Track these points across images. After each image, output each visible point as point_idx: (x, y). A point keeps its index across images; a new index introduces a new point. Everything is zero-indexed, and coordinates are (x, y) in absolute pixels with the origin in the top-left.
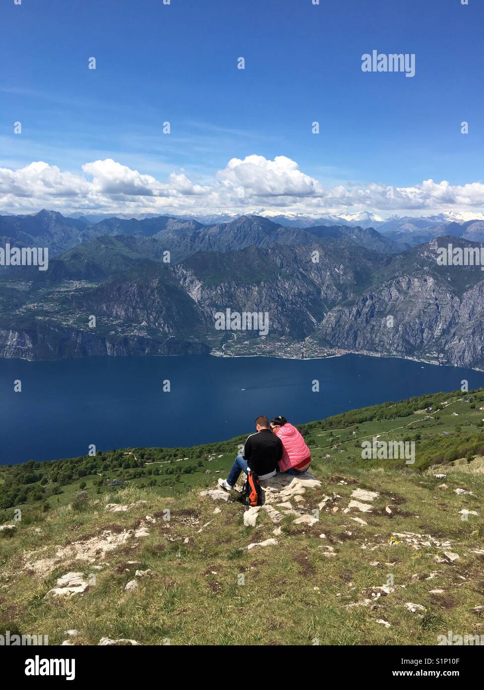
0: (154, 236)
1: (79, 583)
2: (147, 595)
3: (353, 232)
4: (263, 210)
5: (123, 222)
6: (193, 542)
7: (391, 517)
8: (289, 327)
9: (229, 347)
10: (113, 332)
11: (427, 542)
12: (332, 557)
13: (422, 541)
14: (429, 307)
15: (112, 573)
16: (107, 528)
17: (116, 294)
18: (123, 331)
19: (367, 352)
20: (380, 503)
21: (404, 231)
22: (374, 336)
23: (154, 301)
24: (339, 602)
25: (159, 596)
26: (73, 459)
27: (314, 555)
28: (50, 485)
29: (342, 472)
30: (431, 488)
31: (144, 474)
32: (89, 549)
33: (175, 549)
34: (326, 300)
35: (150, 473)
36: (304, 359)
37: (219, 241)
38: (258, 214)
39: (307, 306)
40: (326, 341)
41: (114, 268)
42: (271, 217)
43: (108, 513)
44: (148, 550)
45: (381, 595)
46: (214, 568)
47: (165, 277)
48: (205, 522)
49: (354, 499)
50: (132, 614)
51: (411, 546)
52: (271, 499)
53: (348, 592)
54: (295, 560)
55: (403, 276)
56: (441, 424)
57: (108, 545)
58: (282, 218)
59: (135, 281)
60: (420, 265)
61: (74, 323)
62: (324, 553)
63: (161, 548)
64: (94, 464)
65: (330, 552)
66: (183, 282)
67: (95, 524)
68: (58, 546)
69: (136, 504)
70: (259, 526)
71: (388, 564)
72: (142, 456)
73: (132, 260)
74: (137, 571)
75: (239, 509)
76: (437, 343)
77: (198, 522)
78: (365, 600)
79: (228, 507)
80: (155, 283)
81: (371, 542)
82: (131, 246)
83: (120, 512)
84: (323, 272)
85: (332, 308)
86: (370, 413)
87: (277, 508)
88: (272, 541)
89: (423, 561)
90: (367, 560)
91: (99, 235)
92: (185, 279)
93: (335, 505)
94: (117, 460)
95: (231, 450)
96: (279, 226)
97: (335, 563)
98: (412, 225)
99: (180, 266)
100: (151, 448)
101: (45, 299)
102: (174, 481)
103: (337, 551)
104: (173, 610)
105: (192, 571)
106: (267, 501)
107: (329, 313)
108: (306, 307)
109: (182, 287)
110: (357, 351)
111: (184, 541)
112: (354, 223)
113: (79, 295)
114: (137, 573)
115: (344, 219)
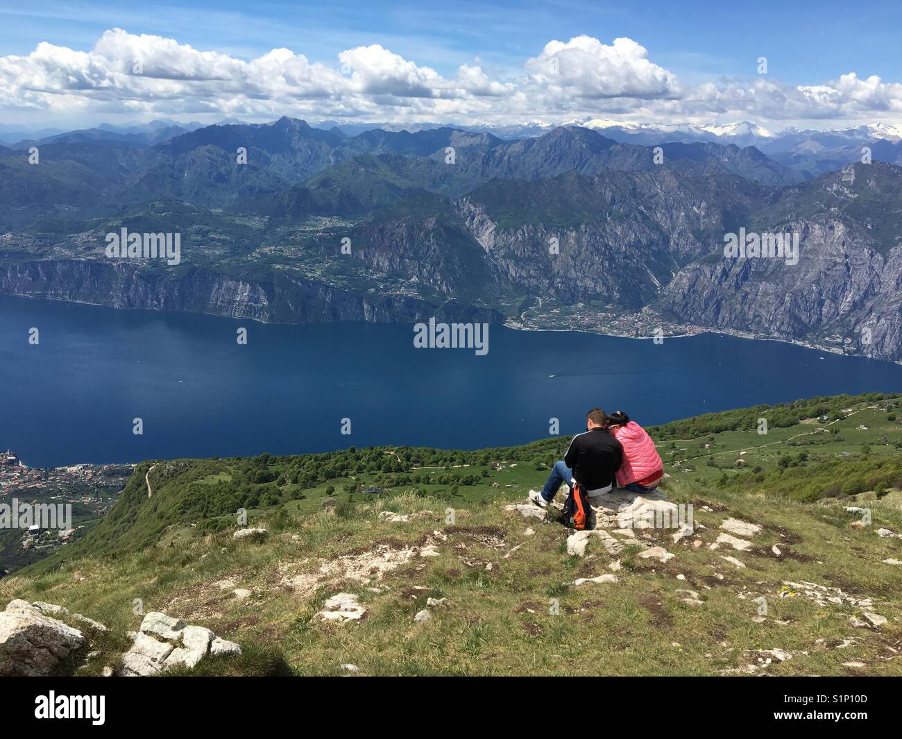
0: (432, 156)
1: (353, 607)
2: (443, 630)
3: (724, 152)
4: (589, 119)
5: (389, 136)
6: (498, 569)
7: (781, 561)
8: (618, 291)
9: (531, 316)
10: (373, 290)
11: (836, 598)
12: (696, 605)
13: (829, 596)
14: (834, 269)
15: (396, 598)
16: (384, 541)
17: (378, 237)
18: (386, 289)
19: (735, 331)
20: (764, 540)
21: (803, 153)
22: (746, 308)
23: (428, 248)
24: (711, 665)
25: (458, 634)
26: (318, 455)
27: (671, 601)
28: (288, 487)
29: (704, 494)
30: (839, 525)
31: (410, 481)
32: (361, 566)
33: (474, 577)
34: (676, 253)
35: (418, 481)
36: (639, 338)
37: (524, 164)
38: (582, 124)
39: (648, 262)
40: (673, 313)
41: (375, 200)
42: (601, 129)
43: (383, 522)
44: (439, 575)
45: (773, 661)
46: (531, 605)
47: (446, 215)
48: (512, 546)
49: (725, 532)
50: (424, 652)
51: (812, 600)
52: (604, 523)
53: (723, 654)
54: (643, 605)
55: (797, 220)
56: (840, 440)
57: (386, 563)
58: (617, 130)
59: (403, 219)
60: (825, 205)
61: (323, 275)
62: (686, 600)
63: (455, 573)
64: (346, 463)
65: (693, 598)
66: (470, 222)
67: (367, 536)
68: (321, 559)
69: (419, 514)
70: (590, 557)
71: (779, 622)
72: (408, 458)
73: (400, 189)
74: (430, 599)
75: (560, 533)
76: (843, 322)
77: (504, 545)
78: (749, 666)
79: (544, 529)
80: (431, 223)
81: (752, 590)
82: (400, 170)
83: (400, 522)
84: (674, 211)
85: (686, 265)
86: (733, 419)
87: (614, 536)
88: (610, 577)
89: (832, 623)
90: (748, 614)
91: (357, 154)
92: (473, 218)
93: (696, 538)
94: (375, 460)
95: (529, 458)
96: (613, 142)
97: (701, 614)
98: (817, 144)
99: (466, 200)
100: (420, 448)
101: (285, 240)
102: (449, 493)
103: (704, 598)
104: (478, 653)
105: (500, 605)
106: (598, 525)
107: (680, 273)
108: (646, 263)
109: (468, 229)
110: (720, 329)
111: (485, 567)
112: (726, 138)
113: (329, 237)
114: (429, 601)
115: (711, 133)
